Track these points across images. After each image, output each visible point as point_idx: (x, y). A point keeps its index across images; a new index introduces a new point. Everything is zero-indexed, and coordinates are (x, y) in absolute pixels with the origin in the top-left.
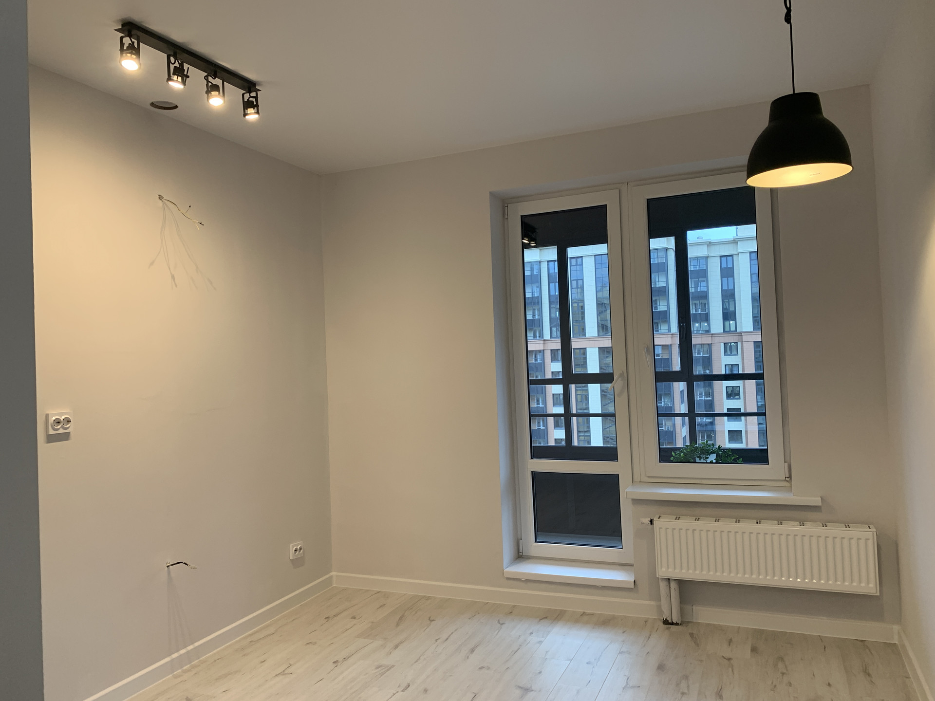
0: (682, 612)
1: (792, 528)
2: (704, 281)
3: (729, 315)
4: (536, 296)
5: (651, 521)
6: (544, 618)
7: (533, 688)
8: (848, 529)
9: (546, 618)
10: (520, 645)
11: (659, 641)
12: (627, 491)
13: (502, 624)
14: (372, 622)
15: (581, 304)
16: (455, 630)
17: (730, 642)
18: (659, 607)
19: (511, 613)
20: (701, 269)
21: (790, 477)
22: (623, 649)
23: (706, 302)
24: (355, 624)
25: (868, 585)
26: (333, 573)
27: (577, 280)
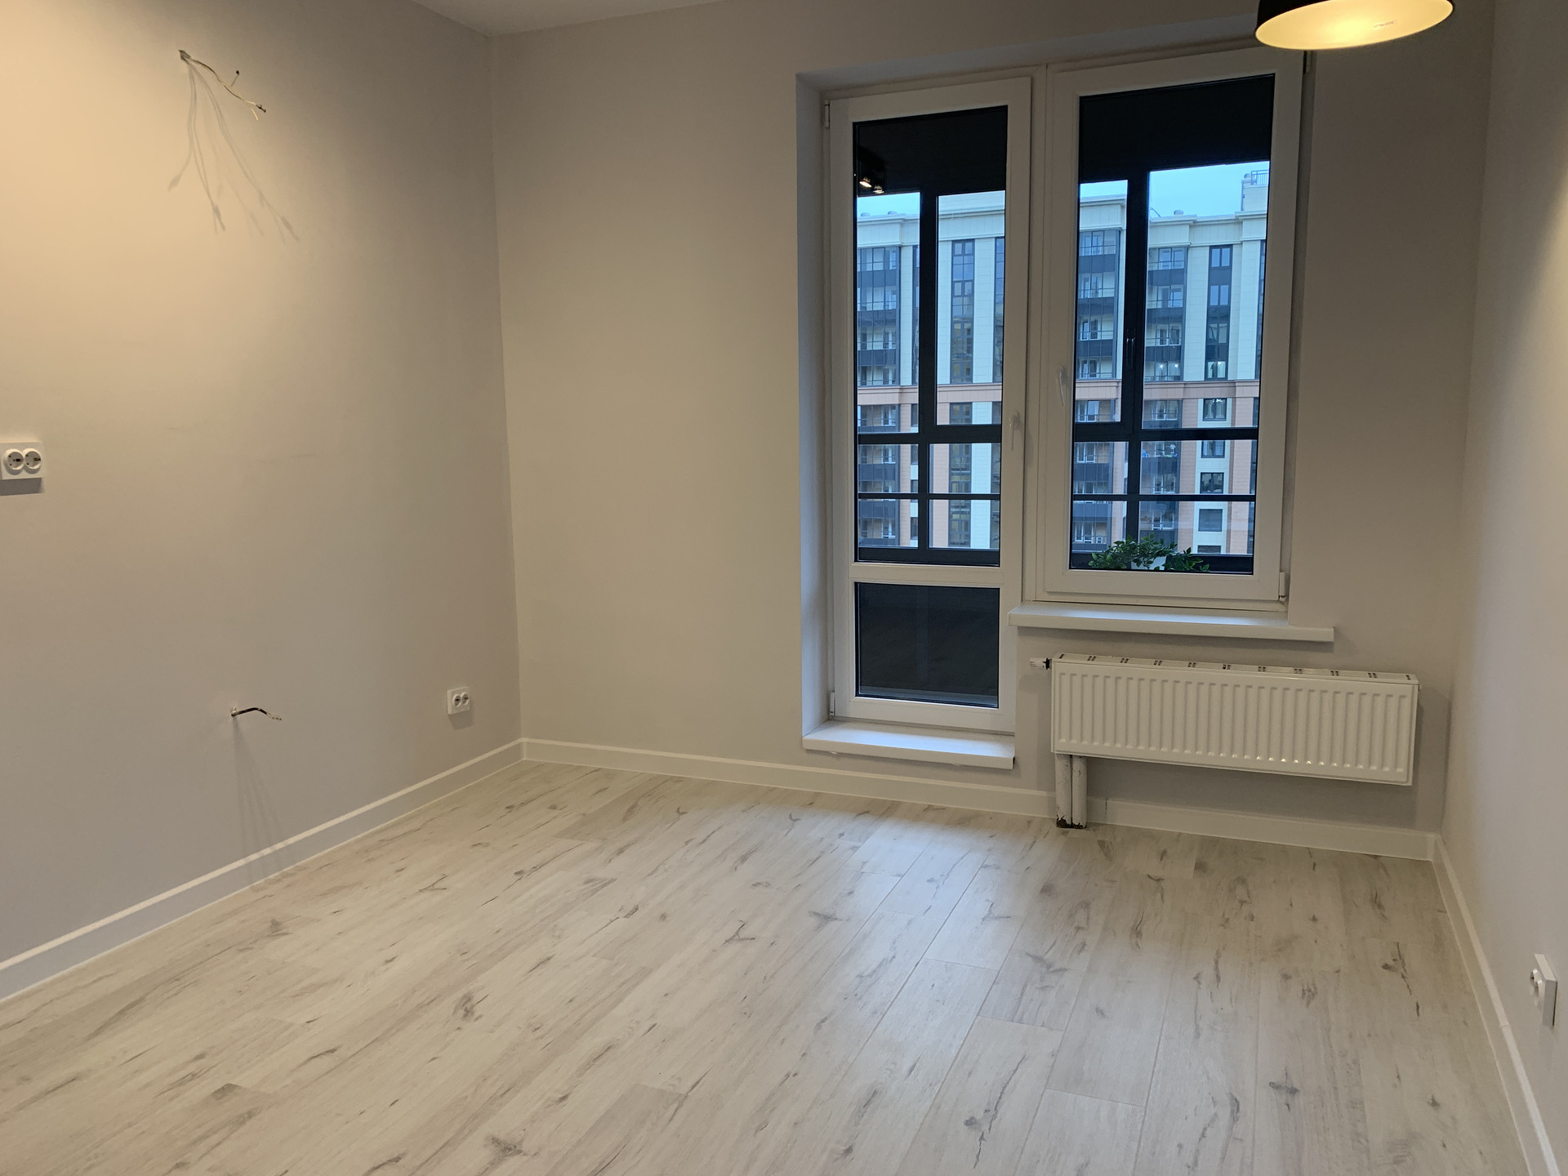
0: (1089, 808)
1: (1283, 676)
2: (1179, 290)
3: (1216, 351)
4: (890, 308)
5: (1048, 663)
6: (865, 812)
7: (837, 916)
8: (1373, 679)
9: (868, 812)
10: (822, 852)
11: (1048, 852)
12: (1011, 614)
13: (795, 820)
14: (584, 815)
15: (967, 326)
16: (719, 828)
17: (1163, 854)
18: (1052, 801)
19: (811, 804)
20: (1176, 268)
21: (1287, 596)
22: (989, 862)
23: (1180, 328)
24: (555, 817)
25: (1397, 771)
26: (524, 740)
27: (963, 282)
